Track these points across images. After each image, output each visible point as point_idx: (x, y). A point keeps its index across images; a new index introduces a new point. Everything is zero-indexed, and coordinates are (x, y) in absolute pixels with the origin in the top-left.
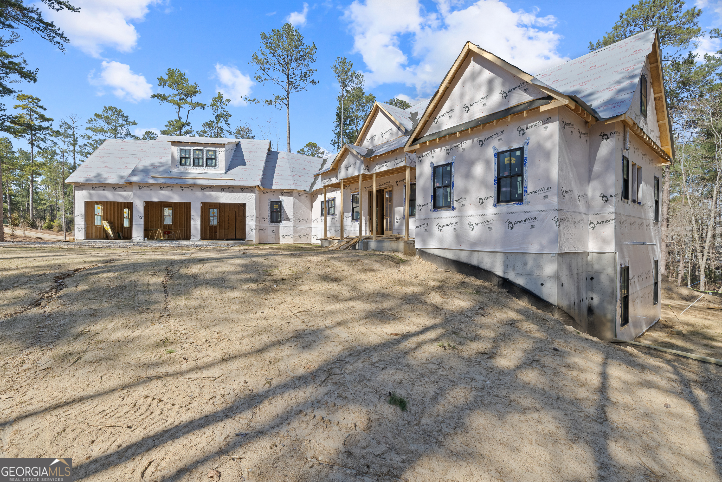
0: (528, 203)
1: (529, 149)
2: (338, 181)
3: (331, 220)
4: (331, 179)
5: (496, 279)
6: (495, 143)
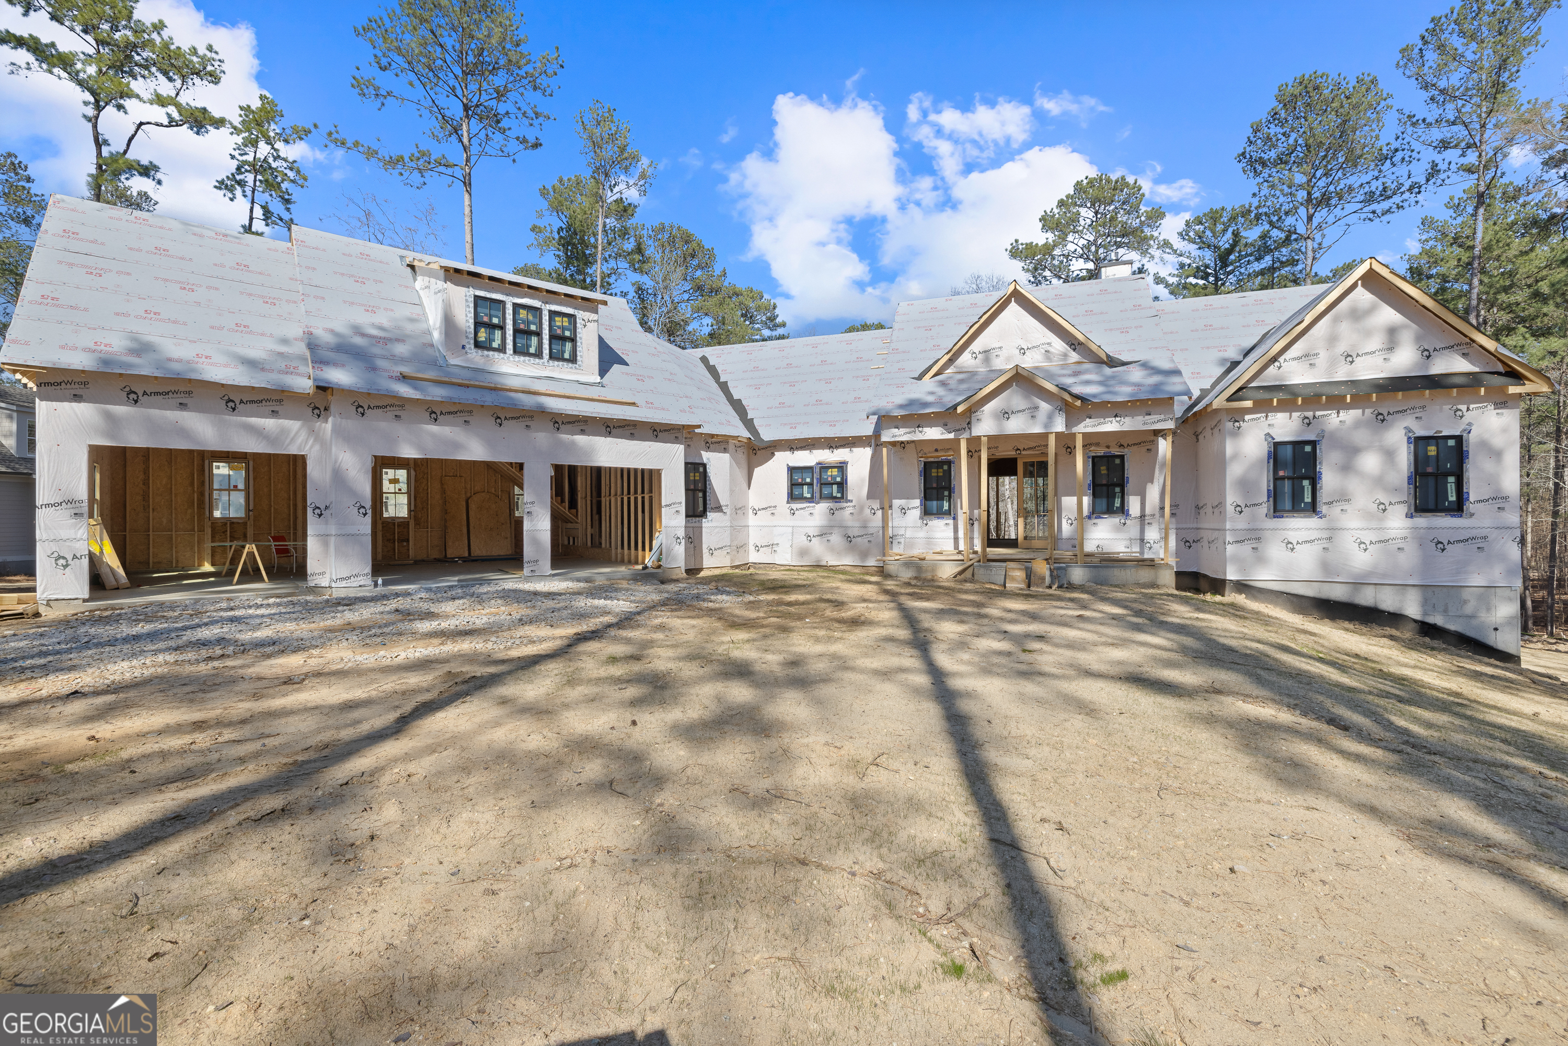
0: (1472, 515)
1: (1472, 439)
2: (951, 436)
3: (832, 512)
4: (926, 429)
5: (1412, 625)
6: (1409, 421)
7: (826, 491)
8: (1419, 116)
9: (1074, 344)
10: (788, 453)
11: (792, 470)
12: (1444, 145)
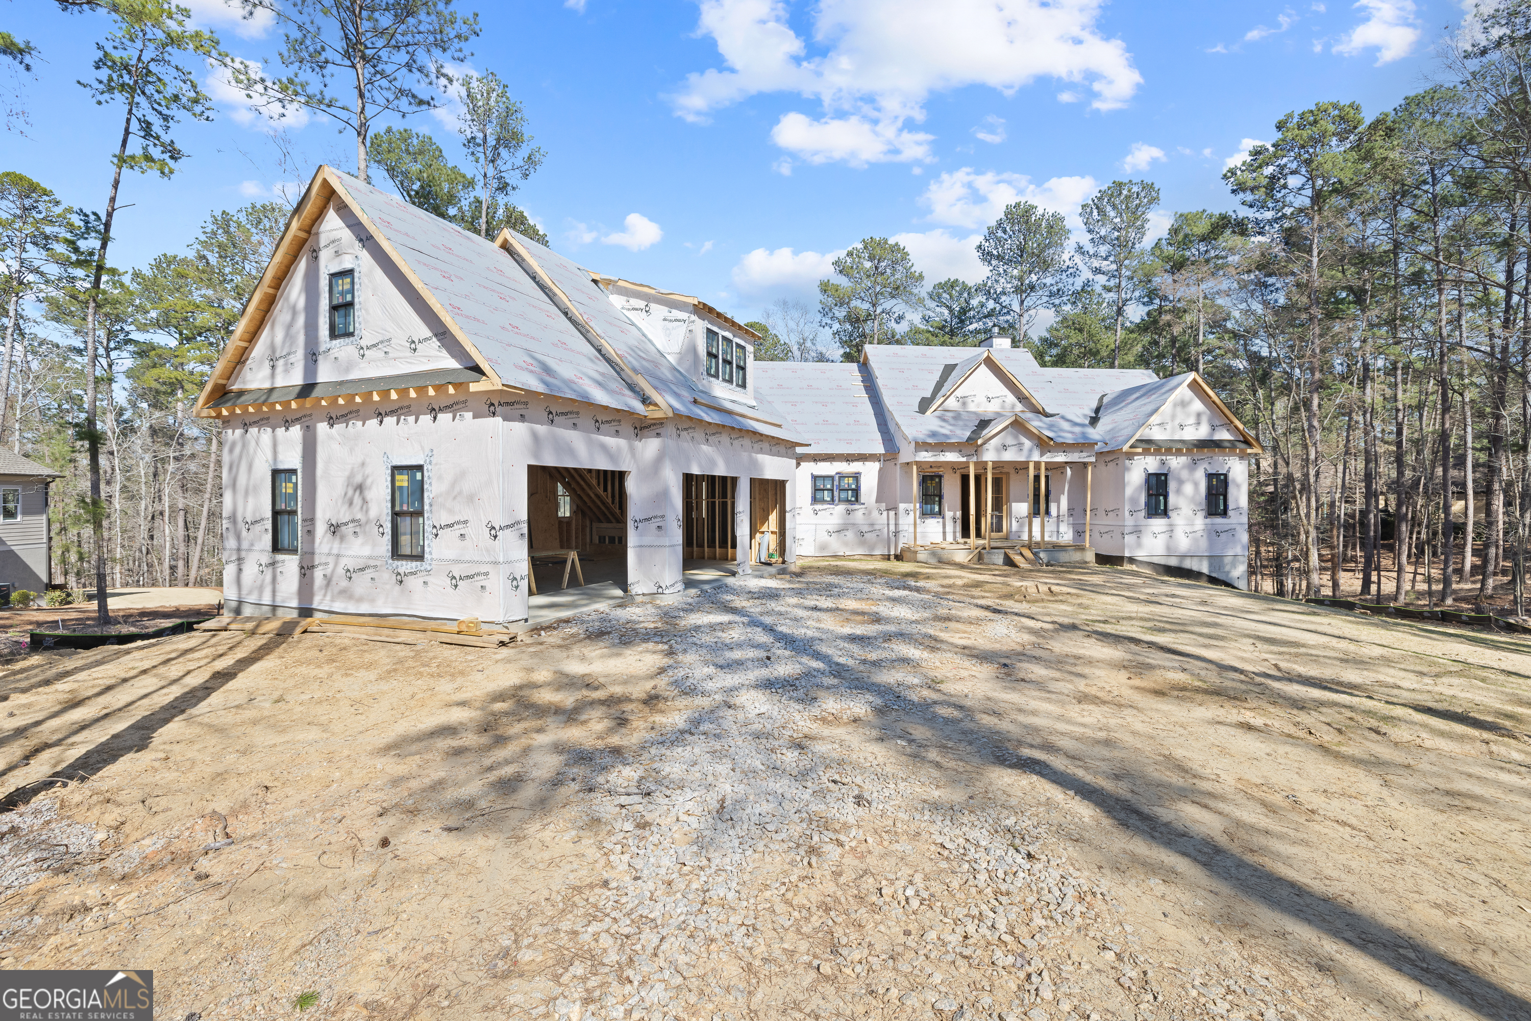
0: (1230, 517)
1: (1231, 476)
2: (964, 459)
3: (848, 512)
4: (947, 454)
5: (1205, 578)
6: (1206, 465)
7: (843, 495)
8: (1086, 249)
9: (1022, 398)
10: (812, 464)
11: (815, 478)
12: (1097, 271)
